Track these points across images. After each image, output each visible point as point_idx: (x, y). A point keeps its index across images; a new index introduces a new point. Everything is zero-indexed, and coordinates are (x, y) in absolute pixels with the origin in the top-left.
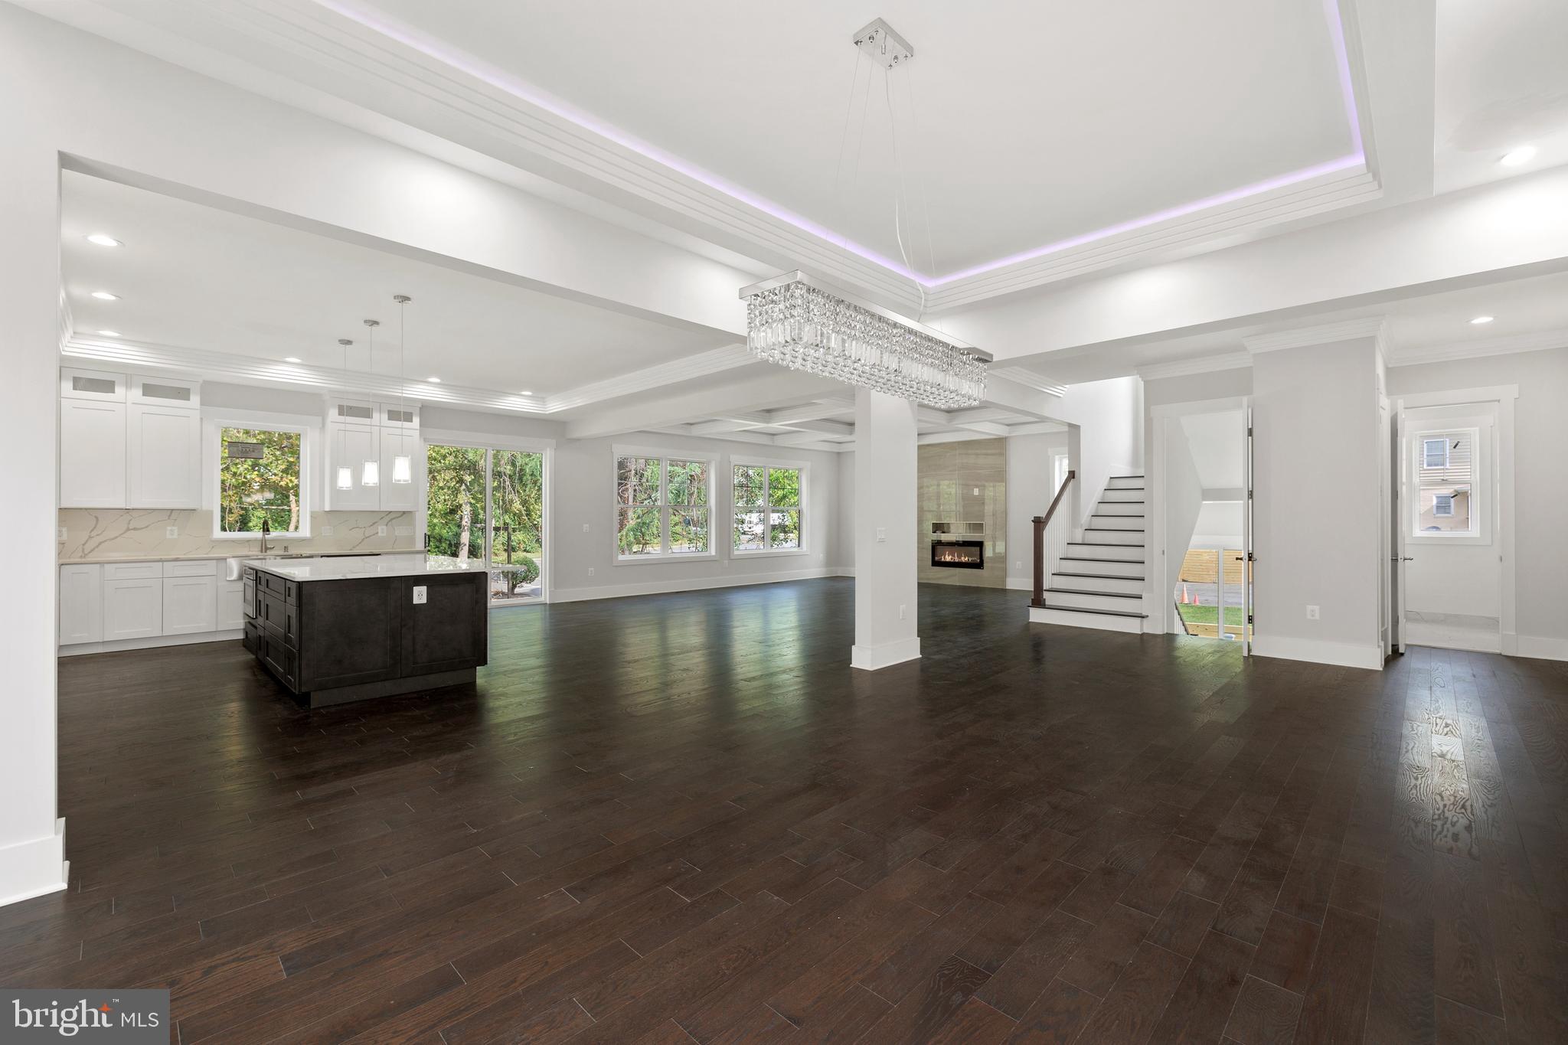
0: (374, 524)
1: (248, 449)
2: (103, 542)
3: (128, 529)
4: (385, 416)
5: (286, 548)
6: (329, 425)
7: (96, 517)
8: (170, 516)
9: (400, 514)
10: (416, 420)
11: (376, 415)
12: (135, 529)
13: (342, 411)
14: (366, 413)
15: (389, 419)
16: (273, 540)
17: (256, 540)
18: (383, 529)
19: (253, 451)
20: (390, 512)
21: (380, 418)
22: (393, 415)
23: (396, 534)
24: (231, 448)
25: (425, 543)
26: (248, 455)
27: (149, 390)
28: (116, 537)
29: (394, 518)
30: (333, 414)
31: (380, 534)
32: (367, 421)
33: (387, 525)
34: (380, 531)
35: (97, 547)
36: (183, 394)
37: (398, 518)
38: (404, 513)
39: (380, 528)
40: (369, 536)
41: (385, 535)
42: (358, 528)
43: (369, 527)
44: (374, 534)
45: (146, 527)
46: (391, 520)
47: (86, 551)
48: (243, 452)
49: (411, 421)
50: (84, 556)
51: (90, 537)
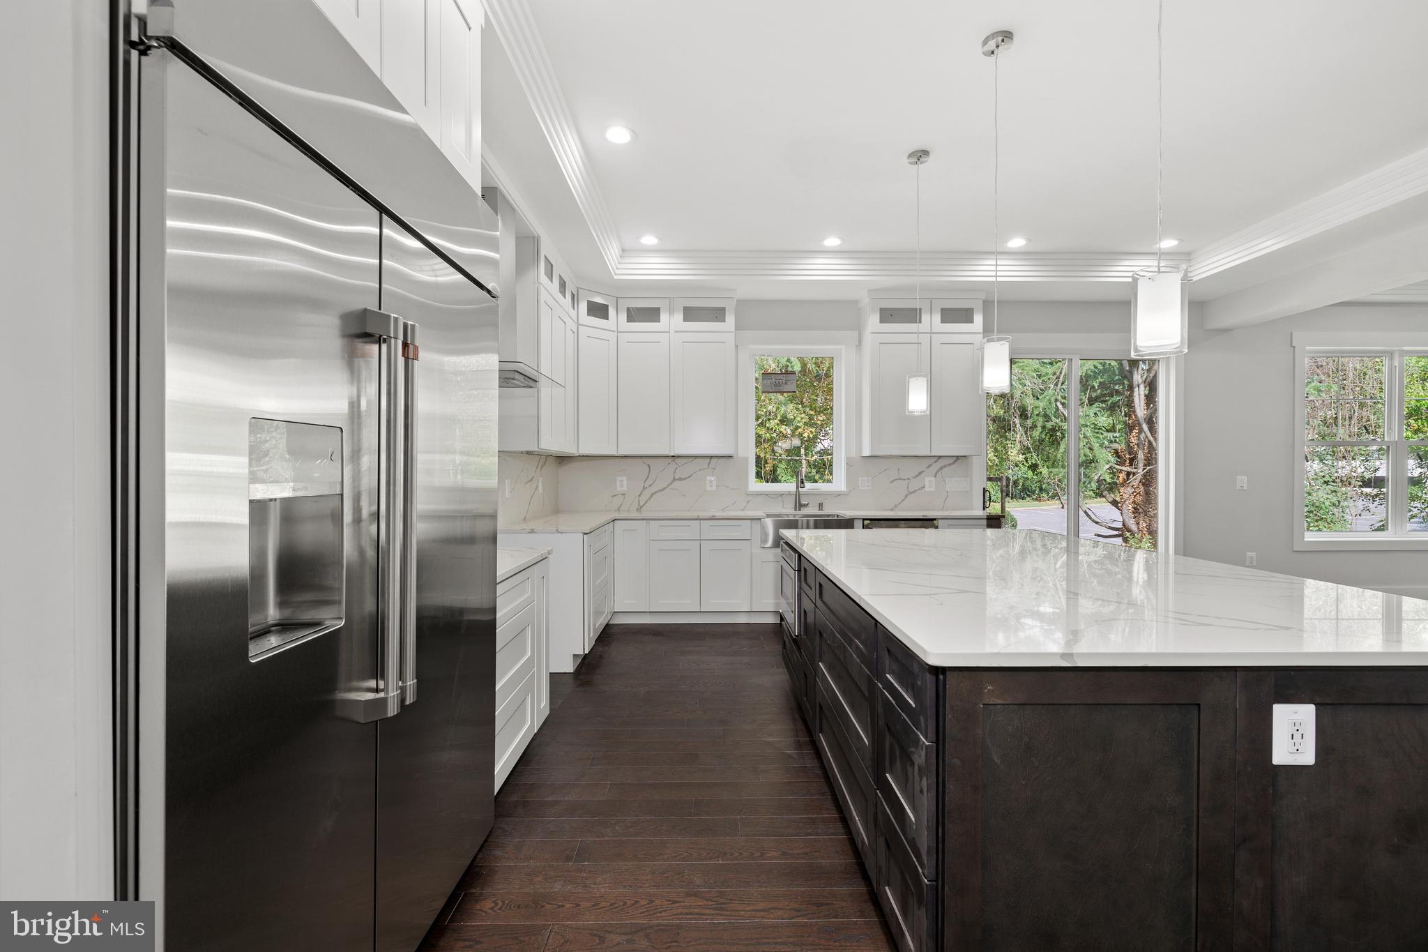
0: (920, 473)
1: (781, 382)
2: (655, 493)
3: (674, 480)
4: (937, 317)
5: (821, 506)
6: (868, 338)
7: (649, 465)
8: (709, 465)
9: (951, 461)
10: (978, 319)
11: (925, 317)
12: (680, 479)
13: (888, 315)
14: (911, 315)
15: (942, 322)
16: (807, 494)
17: (789, 493)
18: (930, 482)
19: (786, 383)
20: (940, 457)
21: (931, 321)
22: (950, 315)
23: (947, 489)
24: (765, 381)
25: (984, 502)
26: (781, 389)
27: (690, 314)
28: (664, 489)
29: (945, 466)
30: (873, 321)
31: (927, 489)
32: (912, 327)
33: (935, 476)
34: (927, 484)
35: (650, 499)
36: (717, 314)
37: (949, 465)
38: (958, 458)
39: (927, 479)
40: (914, 492)
41: (933, 489)
42: (900, 479)
43: (914, 478)
44: (920, 489)
45: (689, 477)
46: (941, 468)
47: (641, 505)
48: (776, 385)
49: (971, 321)
50: (639, 509)
51: (644, 488)
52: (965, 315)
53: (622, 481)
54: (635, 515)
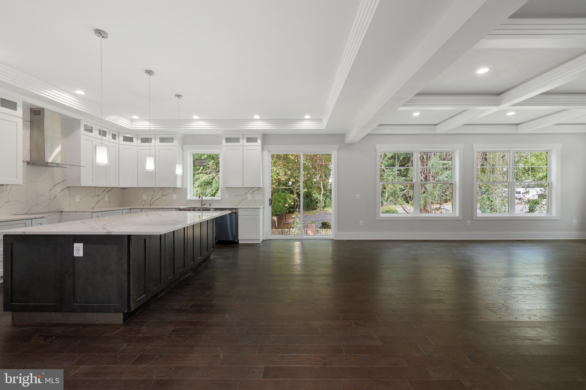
0: (246, 193)
1: (202, 162)
2: (156, 200)
3: (162, 196)
4: (245, 141)
5: (210, 205)
7: (154, 191)
8: (174, 190)
9: (257, 189)
10: (259, 141)
11: (241, 141)
12: (164, 195)
13: (228, 140)
14: (237, 140)
15: (248, 142)
18: (249, 196)
19: (204, 163)
20: (252, 188)
21: (243, 142)
22: (249, 140)
23: (255, 199)
24: (196, 162)
25: (269, 203)
27: (162, 140)
28: (159, 199)
29: (255, 191)
30: (224, 141)
31: (248, 198)
32: (238, 144)
33: (251, 194)
35: (154, 202)
36: (171, 140)
38: (259, 188)
39: (248, 195)
40: (244, 200)
41: (250, 199)
42: (239, 195)
43: (244, 195)
44: (246, 199)
45: (167, 195)
46: (253, 192)
47: (151, 204)
48: (200, 163)
49: (257, 142)
50: (151, 205)
51: (152, 198)
52: (254, 140)
53: (144, 196)
54: (149, 207)
